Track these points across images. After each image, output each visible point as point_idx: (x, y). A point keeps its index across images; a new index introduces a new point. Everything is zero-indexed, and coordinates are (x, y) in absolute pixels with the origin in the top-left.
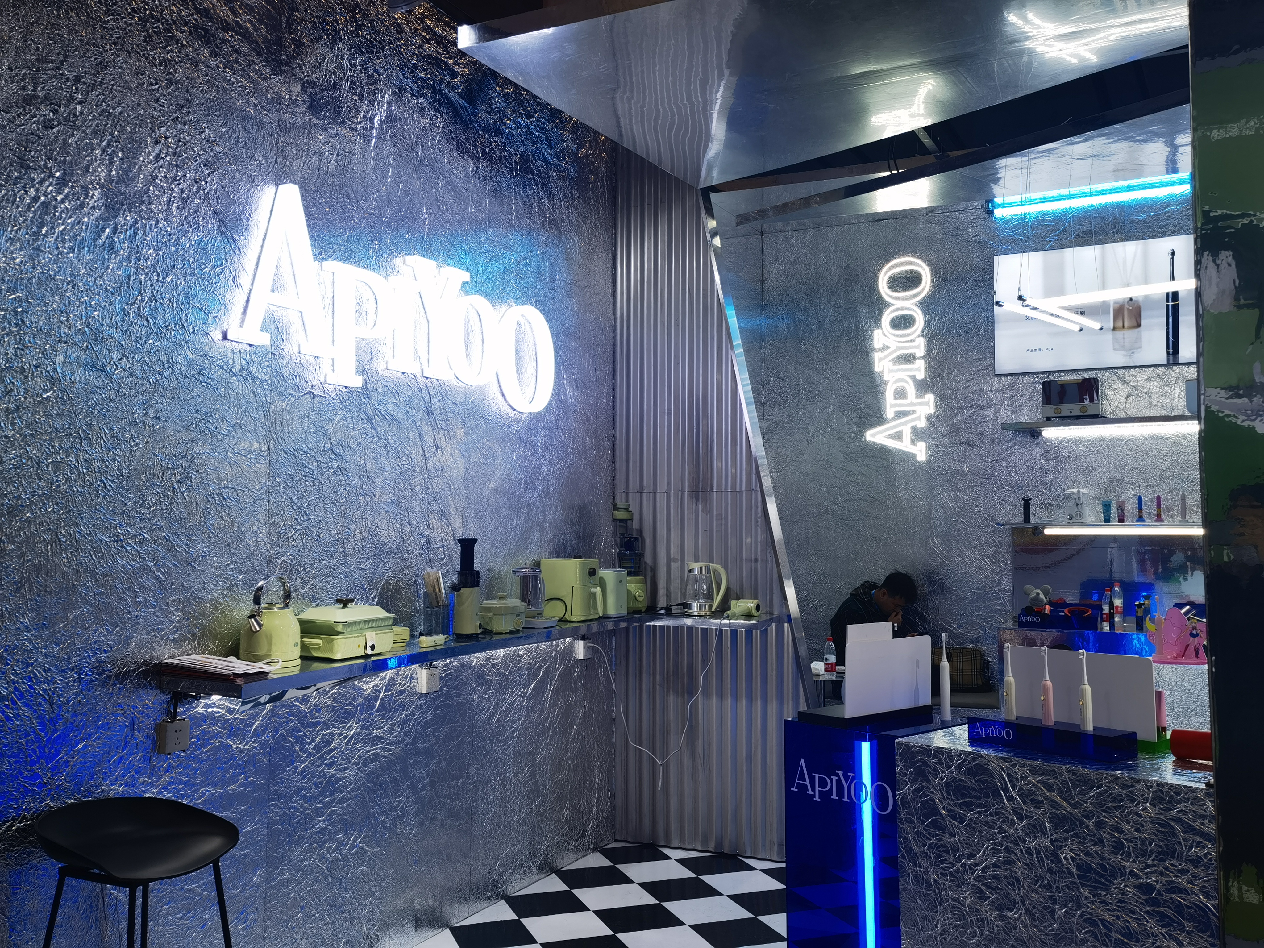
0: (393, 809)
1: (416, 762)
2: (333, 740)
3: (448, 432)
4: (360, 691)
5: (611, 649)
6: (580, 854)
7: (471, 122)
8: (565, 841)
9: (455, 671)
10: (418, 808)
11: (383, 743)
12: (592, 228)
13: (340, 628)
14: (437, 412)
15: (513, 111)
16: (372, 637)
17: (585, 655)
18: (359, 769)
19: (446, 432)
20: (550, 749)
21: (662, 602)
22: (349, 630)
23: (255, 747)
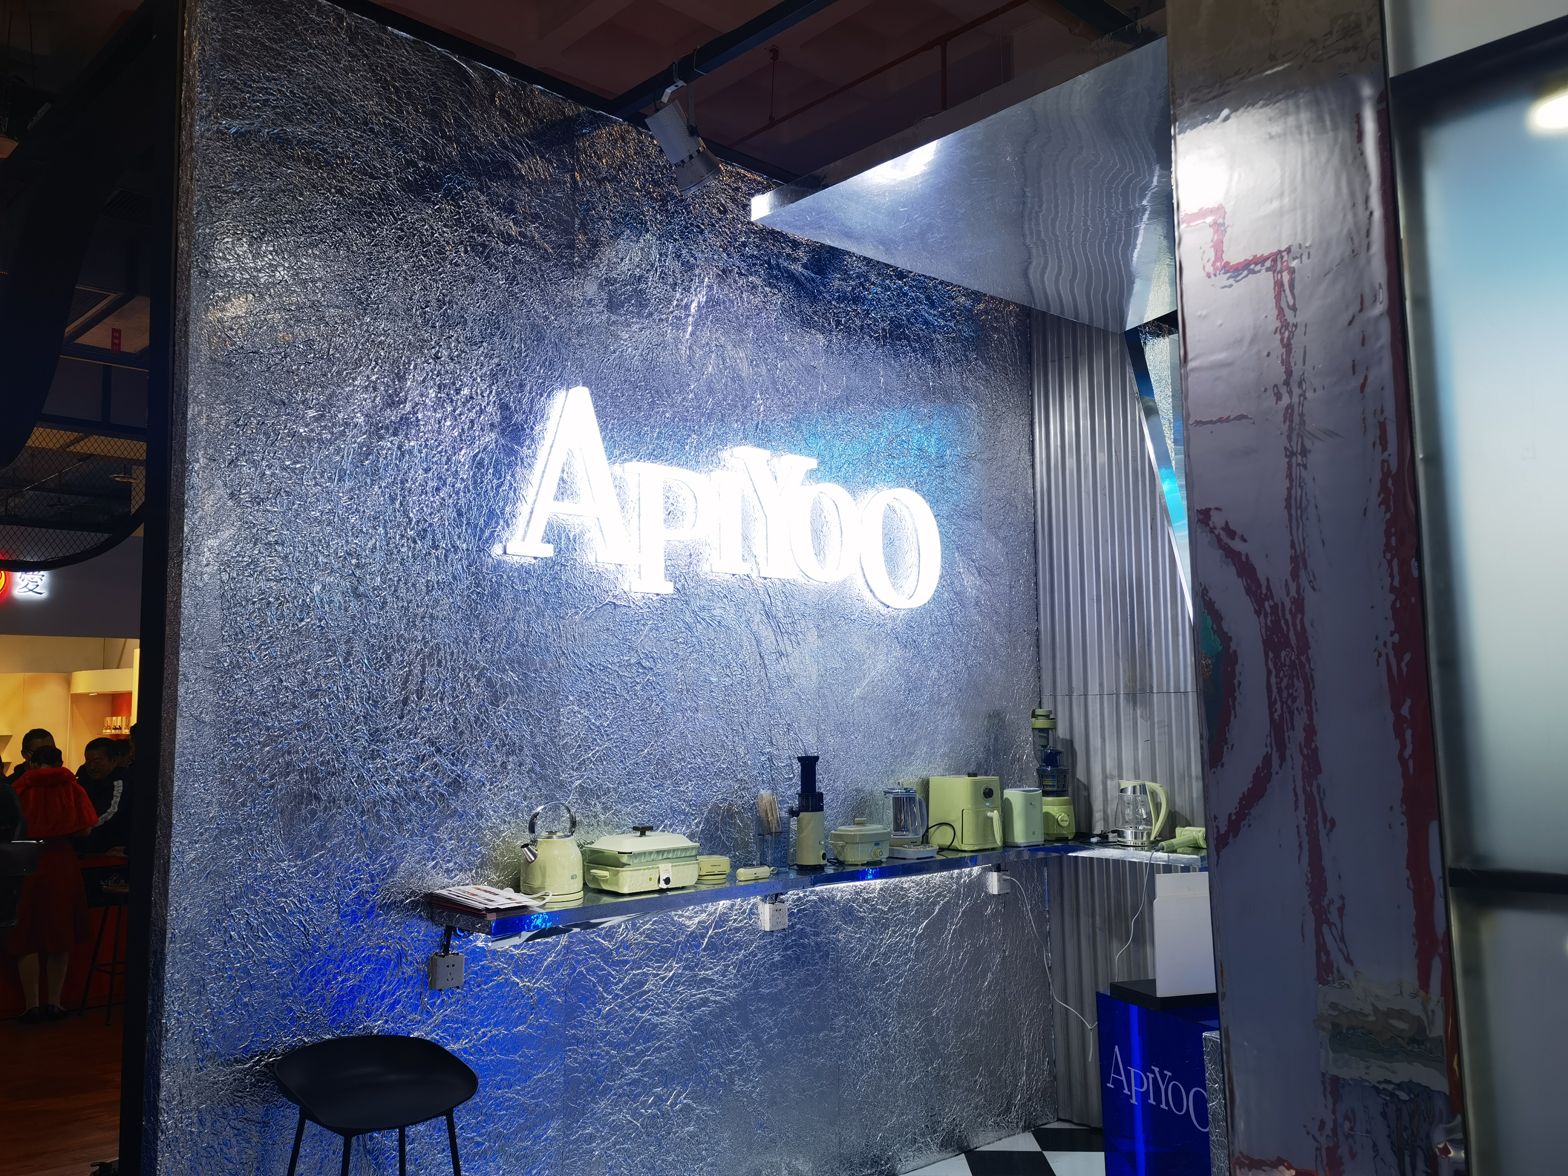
0: (730, 1062)
1: (759, 1010)
2: (647, 981)
3: (797, 635)
4: (681, 927)
5: (1042, 883)
6: (1004, 1133)
7: (820, 293)
8: (980, 1115)
9: (811, 906)
10: (763, 1063)
11: (713, 986)
12: (998, 391)
13: (625, 859)
14: (780, 615)
15: (879, 274)
16: (665, 869)
17: (1000, 890)
18: (681, 1015)
19: (793, 638)
20: (952, 1001)
21: (1098, 829)
22: (636, 861)
23: (548, 986)
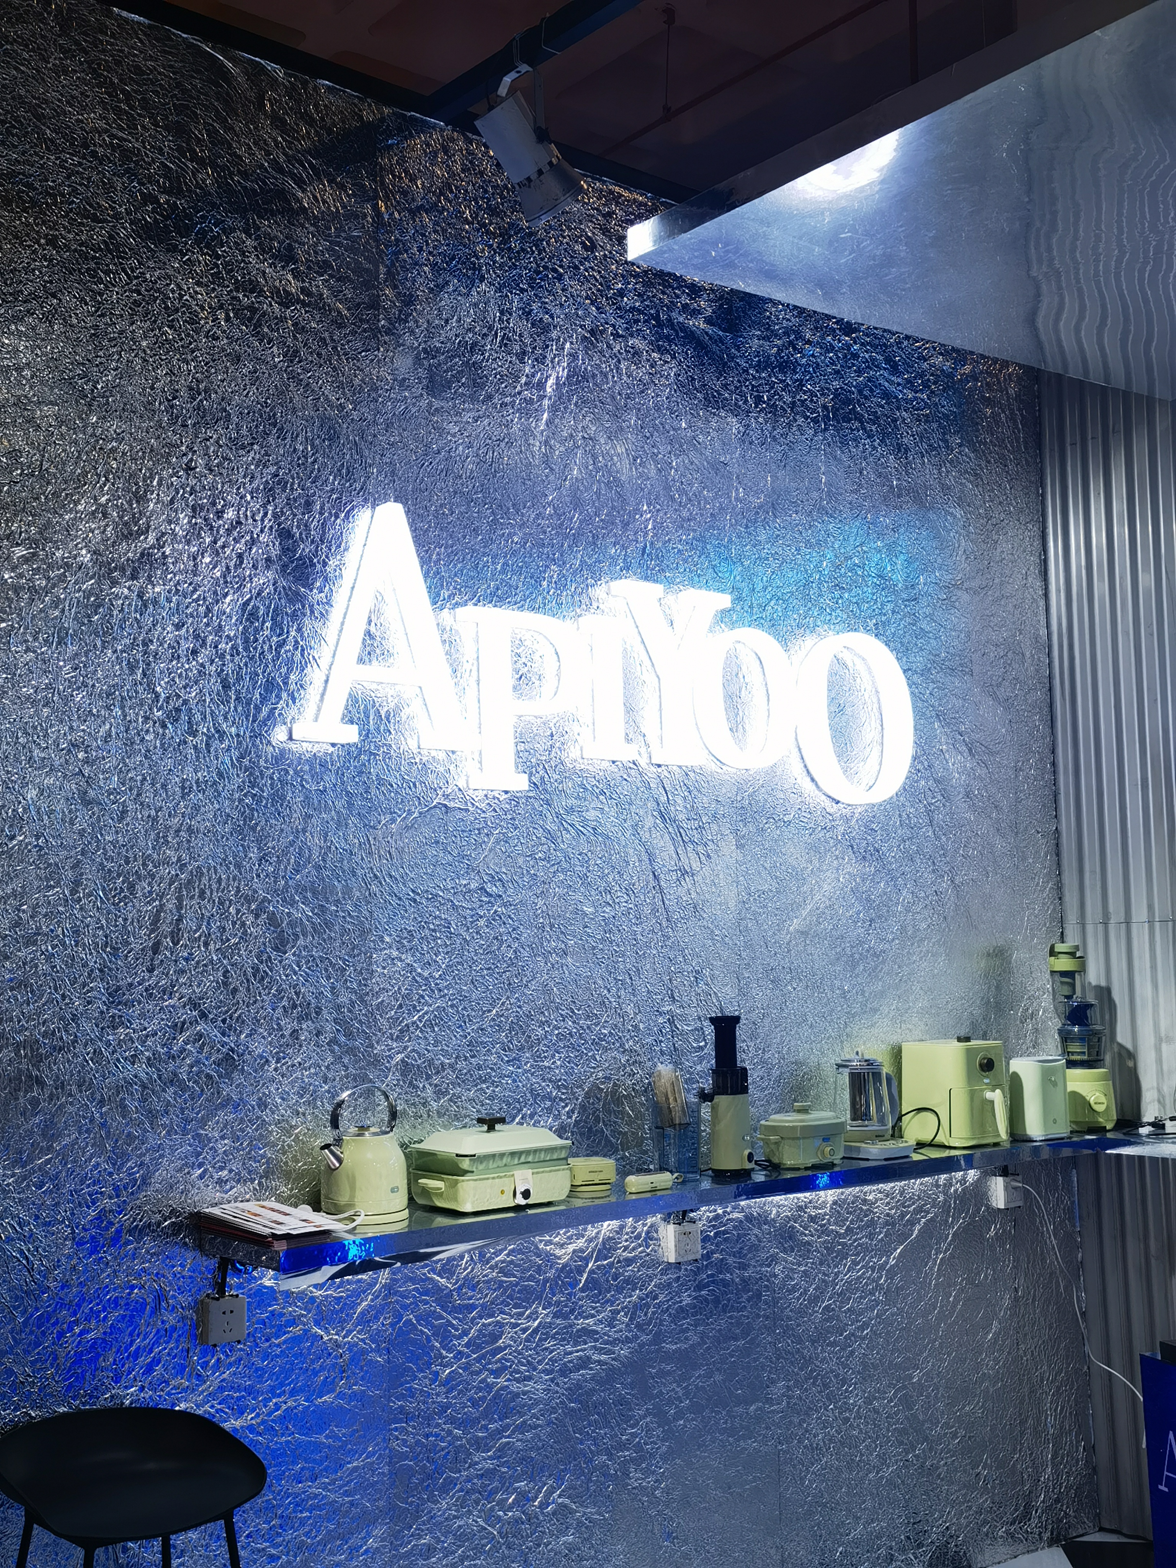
0: (622, 1446)
1: (662, 1374)
2: (502, 1333)
3: (705, 845)
4: (550, 1259)
5: (1070, 1192)
6: (1021, 1547)
7: (732, 358)
8: (985, 1522)
9: (735, 1227)
10: (669, 1447)
11: (596, 1340)
12: (992, 490)
13: (465, 1164)
14: (681, 817)
15: (816, 328)
16: (524, 1178)
17: (1007, 1202)
18: (552, 1380)
19: (700, 849)
20: (942, 1360)
21: (1149, 1114)
22: (481, 1167)
23: (363, 1340)
